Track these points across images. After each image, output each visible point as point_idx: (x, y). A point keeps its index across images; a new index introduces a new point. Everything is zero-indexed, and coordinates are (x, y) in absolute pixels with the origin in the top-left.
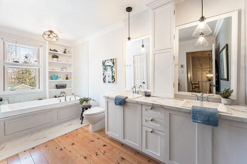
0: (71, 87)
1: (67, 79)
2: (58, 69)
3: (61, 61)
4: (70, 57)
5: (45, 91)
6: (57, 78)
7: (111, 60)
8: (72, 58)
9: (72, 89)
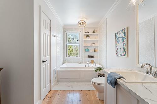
0: (98, 57)
1: (95, 51)
2: (89, 45)
3: (91, 39)
4: (98, 35)
5: (82, 58)
6: (88, 50)
7: (123, 30)
8: (99, 35)
9: (98, 59)
